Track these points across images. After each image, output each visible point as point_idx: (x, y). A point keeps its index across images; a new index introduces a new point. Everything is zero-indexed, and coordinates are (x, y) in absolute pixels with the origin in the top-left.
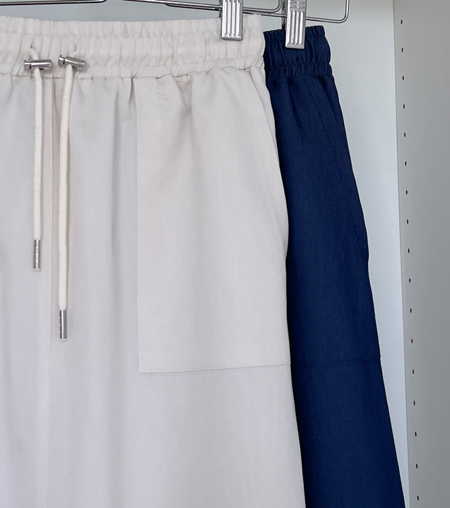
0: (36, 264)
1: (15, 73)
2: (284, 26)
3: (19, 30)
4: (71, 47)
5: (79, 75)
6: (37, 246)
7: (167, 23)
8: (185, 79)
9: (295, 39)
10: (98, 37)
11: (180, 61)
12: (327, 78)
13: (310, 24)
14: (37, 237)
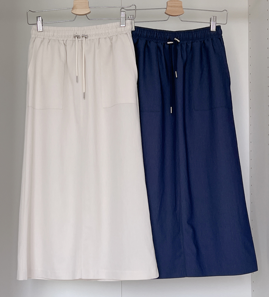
0: (77, 81)
1: (73, 40)
2: (210, 26)
3: (73, 30)
4: (85, 33)
5: (86, 39)
6: (77, 77)
7: (107, 24)
8: (111, 38)
9: (213, 29)
10: (91, 30)
11: (110, 33)
12: (221, 39)
13: (217, 25)
14: (77, 75)
